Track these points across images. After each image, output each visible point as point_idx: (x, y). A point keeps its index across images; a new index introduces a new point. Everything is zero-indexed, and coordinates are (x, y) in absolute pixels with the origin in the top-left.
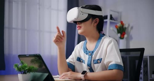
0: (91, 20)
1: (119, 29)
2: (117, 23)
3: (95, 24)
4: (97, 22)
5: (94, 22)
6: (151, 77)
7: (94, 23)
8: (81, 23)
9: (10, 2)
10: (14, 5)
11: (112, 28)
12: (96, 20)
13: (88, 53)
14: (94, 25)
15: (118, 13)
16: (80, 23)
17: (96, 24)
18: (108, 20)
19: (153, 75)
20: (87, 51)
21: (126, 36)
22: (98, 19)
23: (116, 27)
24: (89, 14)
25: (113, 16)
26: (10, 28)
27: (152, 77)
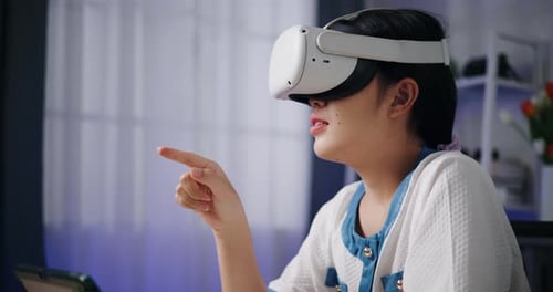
1: (538, 117)
2: (530, 93)
3: (399, 107)
4: (407, 96)
5: (391, 98)
7: (393, 105)
8: (326, 105)
9: (73, 7)
10: (89, 18)
11: (505, 116)
12: (405, 86)
13: (360, 247)
14: (394, 116)
15: (534, 45)
16: (321, 104)
18: (490, 80)
20: (354, 242)
22: (411, 85)
23: (526, 108)
25: (512, 62)
26: (72, 116)
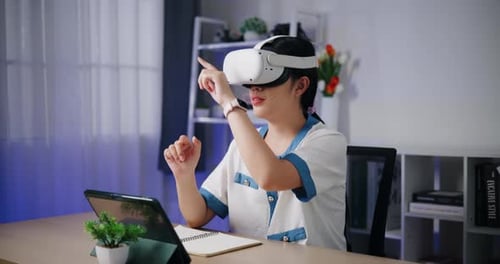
0: (289, 82)
3: (299, 90)
5: (296, 87)
6: (408, 210)
7: (296, 90)
8: (263, 90)
12: (302, 80)
14: (298, 95)
16: (260, 88)
17: (300, 92)
19: (413, 205)
21: (339, 88)
22: (306, 79)
24: (286, 68)
27: (412, 209)
